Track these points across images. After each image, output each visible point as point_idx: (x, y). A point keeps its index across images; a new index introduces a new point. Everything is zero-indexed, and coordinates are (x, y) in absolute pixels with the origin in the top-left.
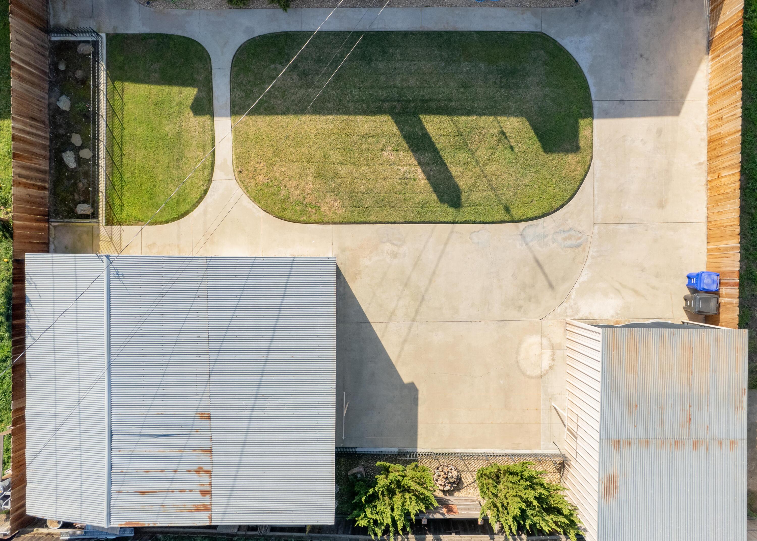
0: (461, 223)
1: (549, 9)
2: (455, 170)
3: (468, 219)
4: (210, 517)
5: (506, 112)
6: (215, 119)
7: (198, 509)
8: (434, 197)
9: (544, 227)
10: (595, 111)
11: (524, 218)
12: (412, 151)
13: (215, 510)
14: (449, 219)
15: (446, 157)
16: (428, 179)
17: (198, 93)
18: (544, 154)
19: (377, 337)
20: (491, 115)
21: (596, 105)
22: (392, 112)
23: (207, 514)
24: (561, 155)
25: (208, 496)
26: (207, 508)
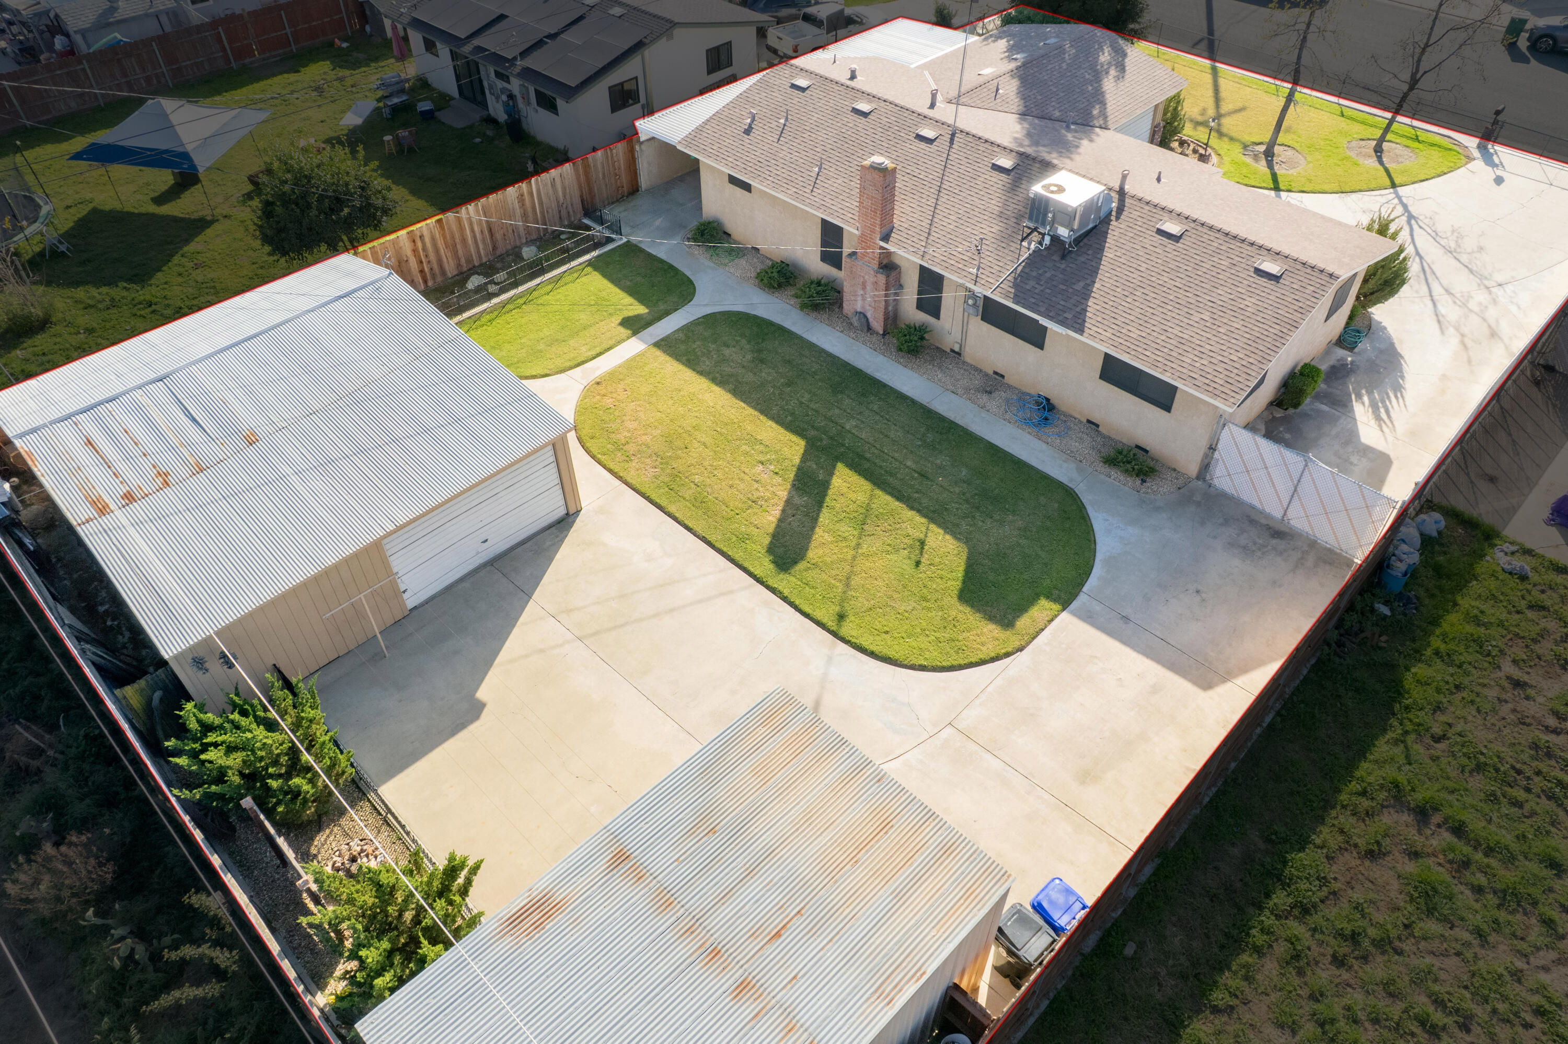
0: (768, 587)
2: (820, 535)
3: (779, 589)
4: (88, 520)
5: (950, 528)
6: (634, 338)
7: (95, 502)
8: (767, 540)
9: (870, 673)
10: (1075, 604)
12: (793, 485)
13: (105, 519)
14: (758, 572)
15: (825, 517)
16: (780, 521)
17: (645, 313)
18: (956, 599)
20: (925, 516)
21: (1082, 599)
22: (811, 441)
23: (92, 512)
24: (978, 615)
25: (124, 502)
26: (103, 510)
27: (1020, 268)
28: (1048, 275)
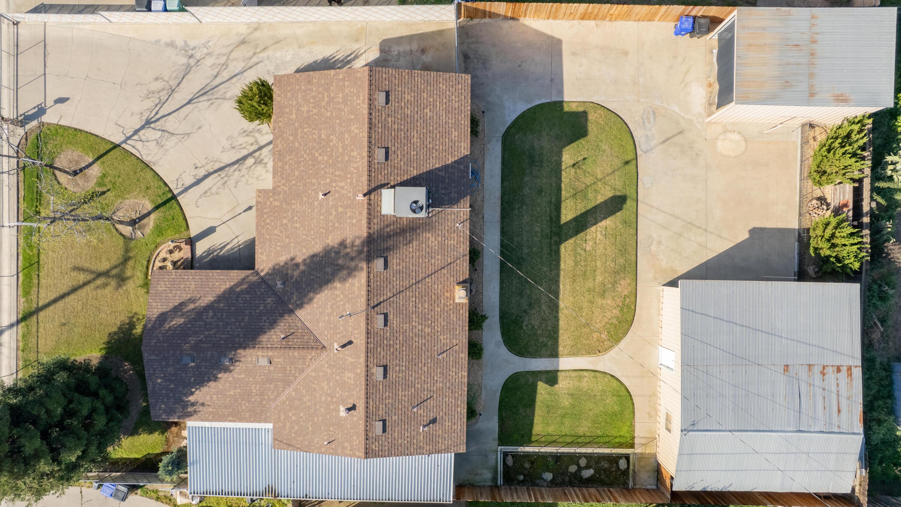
0: (637, 194)
1: (486, 132)
2: (600, 199)
3: (635, 191)
4: (856, 367)
5: (559, 163)
6: (560, 369)
7: (850, 375)
8: (618, 214)
9: (641, 137)
10: (559, 99)
11: (634, 151)
12: (586, 229)
13: (850, 362)
14: (634, 204)
15: (590, 206)
16: (606, 218)
17: (542, 381)
18: (589, 136)
19: (716, 256)
20: (561, 174)
21: (554, 99)
22: (558, 244)
23: (853, 369)
24: (589, 124)
25: (841, 368)
26: (849, 369)
27: (447, 206)
28: (443, 192)
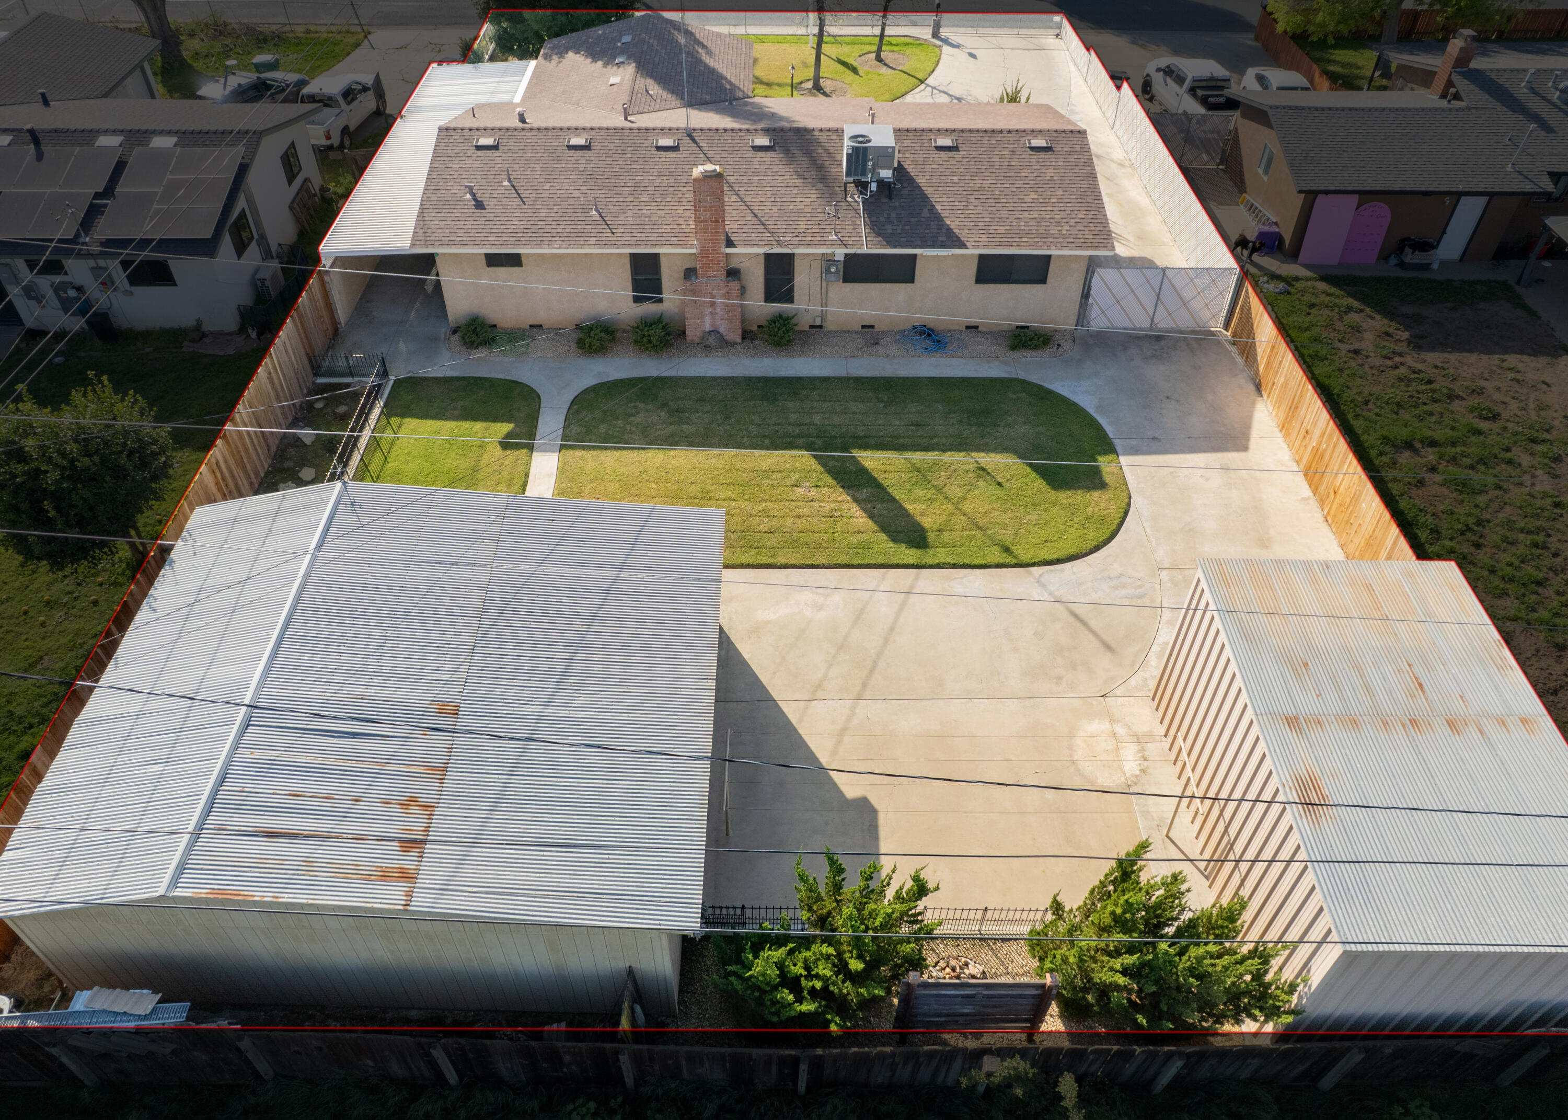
0: (931, 567)
2: (914, 508)
3: (943, 561)
4: (409, 895)
5: (982, 448)
6: (534, 454)
7: (385, 876)
8: (883, 536)
9: (1074, 573)
10: (1119, 449)
11: (1036, 560)
12: (843, 487)
13: (423, 880)
14: (911, 561)
15: (897, 494)
16: (871, 517)
17: (514, 428)
18: (1053, 491)
19: (789, 723)
20: (960, 451)
21: (1118, 443)
22: (809, 447)
23: (403, 886)
24: (1080, 492)
25: (415, 853)
26: (406, 876)
27: (867, 219)
28: (893, 215)
